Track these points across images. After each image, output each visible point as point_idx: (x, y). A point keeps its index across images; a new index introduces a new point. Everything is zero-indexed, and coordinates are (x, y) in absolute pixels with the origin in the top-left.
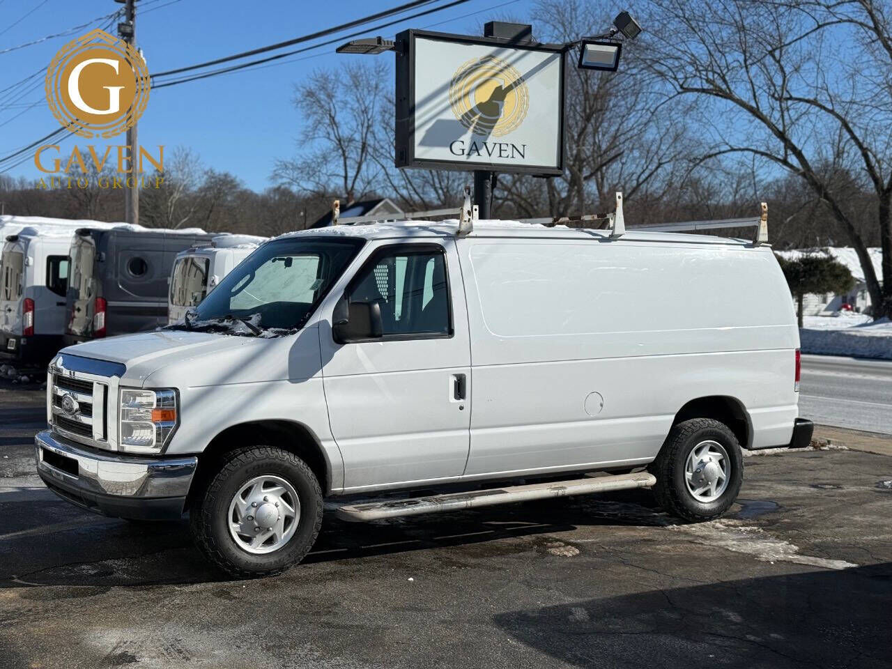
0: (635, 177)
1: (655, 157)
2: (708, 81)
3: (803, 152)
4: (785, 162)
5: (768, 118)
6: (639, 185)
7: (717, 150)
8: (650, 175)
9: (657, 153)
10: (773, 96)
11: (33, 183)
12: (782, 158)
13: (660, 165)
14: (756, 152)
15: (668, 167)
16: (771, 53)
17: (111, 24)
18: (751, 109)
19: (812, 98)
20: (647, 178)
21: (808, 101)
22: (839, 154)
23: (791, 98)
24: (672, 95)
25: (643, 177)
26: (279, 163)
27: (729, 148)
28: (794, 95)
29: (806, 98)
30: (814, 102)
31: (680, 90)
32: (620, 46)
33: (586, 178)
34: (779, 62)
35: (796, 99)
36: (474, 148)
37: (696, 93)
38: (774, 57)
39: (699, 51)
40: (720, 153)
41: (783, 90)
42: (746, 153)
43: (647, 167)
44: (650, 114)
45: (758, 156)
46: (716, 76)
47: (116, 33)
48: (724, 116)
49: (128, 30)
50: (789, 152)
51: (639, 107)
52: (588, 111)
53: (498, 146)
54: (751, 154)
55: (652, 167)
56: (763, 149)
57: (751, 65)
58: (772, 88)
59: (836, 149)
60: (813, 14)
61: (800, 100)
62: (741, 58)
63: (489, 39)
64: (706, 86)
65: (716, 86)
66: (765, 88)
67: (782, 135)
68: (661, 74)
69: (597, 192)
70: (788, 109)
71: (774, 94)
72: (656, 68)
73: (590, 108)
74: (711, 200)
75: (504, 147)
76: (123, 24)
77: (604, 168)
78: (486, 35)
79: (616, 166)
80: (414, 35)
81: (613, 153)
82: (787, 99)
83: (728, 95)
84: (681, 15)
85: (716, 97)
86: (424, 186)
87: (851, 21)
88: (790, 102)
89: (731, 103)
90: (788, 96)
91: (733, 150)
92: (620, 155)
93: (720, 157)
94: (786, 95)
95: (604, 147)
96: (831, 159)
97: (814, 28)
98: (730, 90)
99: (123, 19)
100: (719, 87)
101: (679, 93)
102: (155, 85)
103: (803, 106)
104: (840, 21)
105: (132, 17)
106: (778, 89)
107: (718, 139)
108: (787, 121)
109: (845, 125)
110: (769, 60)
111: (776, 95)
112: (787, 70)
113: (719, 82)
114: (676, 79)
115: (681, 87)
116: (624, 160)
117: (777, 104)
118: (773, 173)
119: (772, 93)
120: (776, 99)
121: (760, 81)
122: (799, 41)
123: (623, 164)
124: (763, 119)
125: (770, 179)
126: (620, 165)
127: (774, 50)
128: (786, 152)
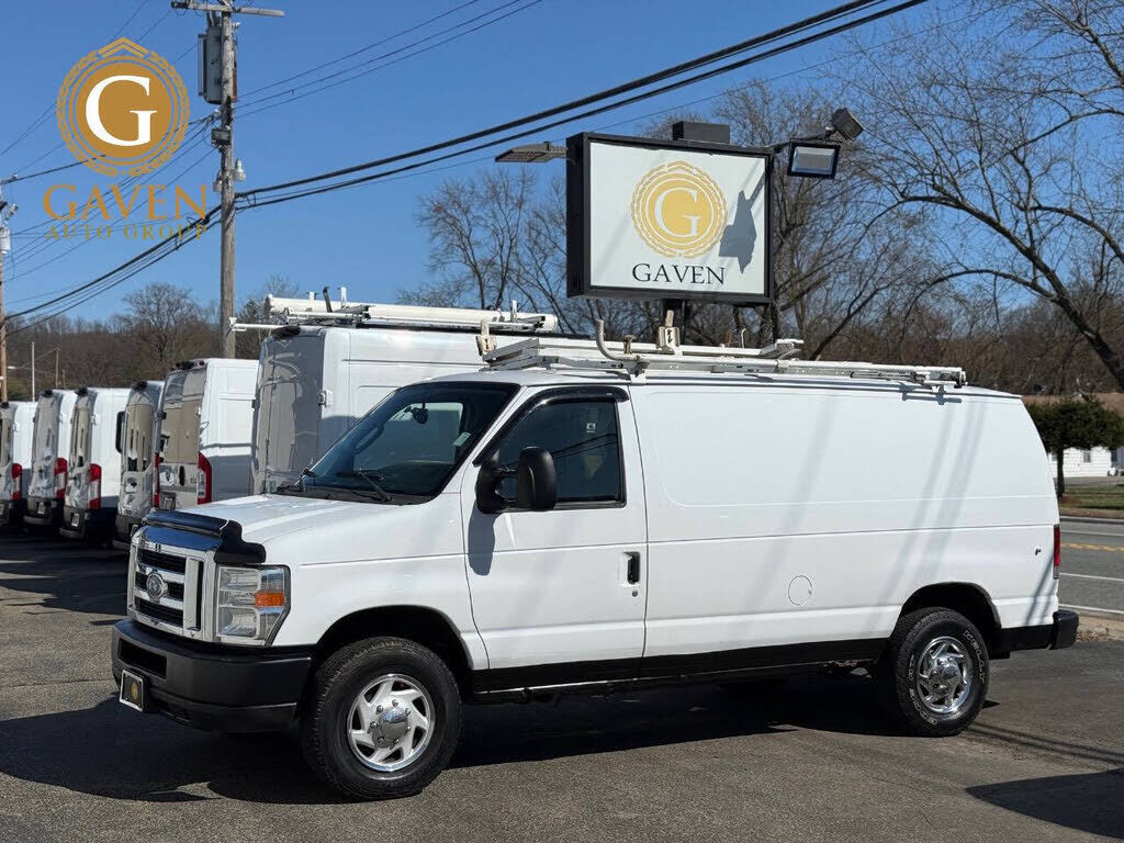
0: (845, 306)
1: (871, 281)
2: (934, 187)
3: (1057, 273)
4: (1034, 286)
5: (1012, 232)
6: (849, 316)
7: (948, 272)
8: (864, 304)
9: (871, 277)
10: (1018, 206)
11: (93, 325)
12: (1030, 281)
13: (875, 292)
14: (997, 274)
15: (885, 294)
16: (1013, 153)
17: (204, 129)
18: (990, 222)
19: (1066, 207)
20: (860, 308)
21: (1061, 211)
22: (1101, 275)
23: (1040, 207)
24: (890, 205)
25: (856, 306)
26: (401, 296)
27: (964, 270)
28: (1044, 204)
29: (1058, 207)
30: (1069, 213)
31: (901, 199)
32: (837, 149)
33: (783, 309)
34: (1022, 163)
35: (1045, 209)
36: (662, 272)
37: (920, 202)
38: (1016, 157)
39: (924, 149)
40: (952, 276)
41: (1028, 198)
42: (984, 275)
43: (861, 294)
44: (864, 229)
45: (1000, 279)
46: (944, 181)
47: (209, 140)
48: (957, 230)
49: (224, 137)
50: (1039, 273)
51: (847, 219)
52: (784, 225)
53: (690, 269)
54: (991, 277)
55: (867, 294)
56: (1005, 271)
57: (989, 166)
58: (1016, 195)
59: (1097, 269)
60: (1064, 103)
61: (1051, 209)
62: (976, 159)
63: (679, 142)
64: (933, 193)
65: (944, 193)
66: (1007, 195)
67: (1030, 254)
68: (877, 179)
69: (796, 325)
70: (1036, 221)
71: (1019, 203)
72: (870, 171)
73: (788, 224)
74: (940, 334)
75: (697, 271)
76: (218, 130)
77: (806, 296)
78: (675, 138)
79: (819, 294)
80: (590, 138)
81: (815, 278)
82: (1035, 209)
83: (959, 205)
84: (900, 106)
85: (945, 206)
86: (580, 321)
87: (1111, 111)
88: (1039, 212)
89: (964, 214)
90: (1036, 205)
91: (968, 272)
92: (825, 279)
93: (954, 280)
94: (1032, 203)
95: (804, 270)
96: (1091, 281)
97: (1065, 120)
98: (963, 198)
99: (218, 124)
100: (949, 195)
101: (899, 203)
102: (258, 202)
103: (1057, 218)
104: (1100, 112)
105: (229, 120)
106: (1023, 196)
107: (949, 258)
108: (1036, 236)
109: (1108, 240)
110: (1010, 160)
111: (1021, 204)
112: (1034, 173)
113: (949, 188)
114: (895, 185)
115: (902, 194)
116: (829, 286)
117: (1021, 215)
118: (1017, 300)
119: (1015, 201)
120: (1022, 209)
121: (1000, 187)
122: (1047, 137)
123: (828, 290)
124: (1005, 233)
125: (1015, 307)
126: (825, 292)
127: (1016, 149)
128: (1034, 273)
